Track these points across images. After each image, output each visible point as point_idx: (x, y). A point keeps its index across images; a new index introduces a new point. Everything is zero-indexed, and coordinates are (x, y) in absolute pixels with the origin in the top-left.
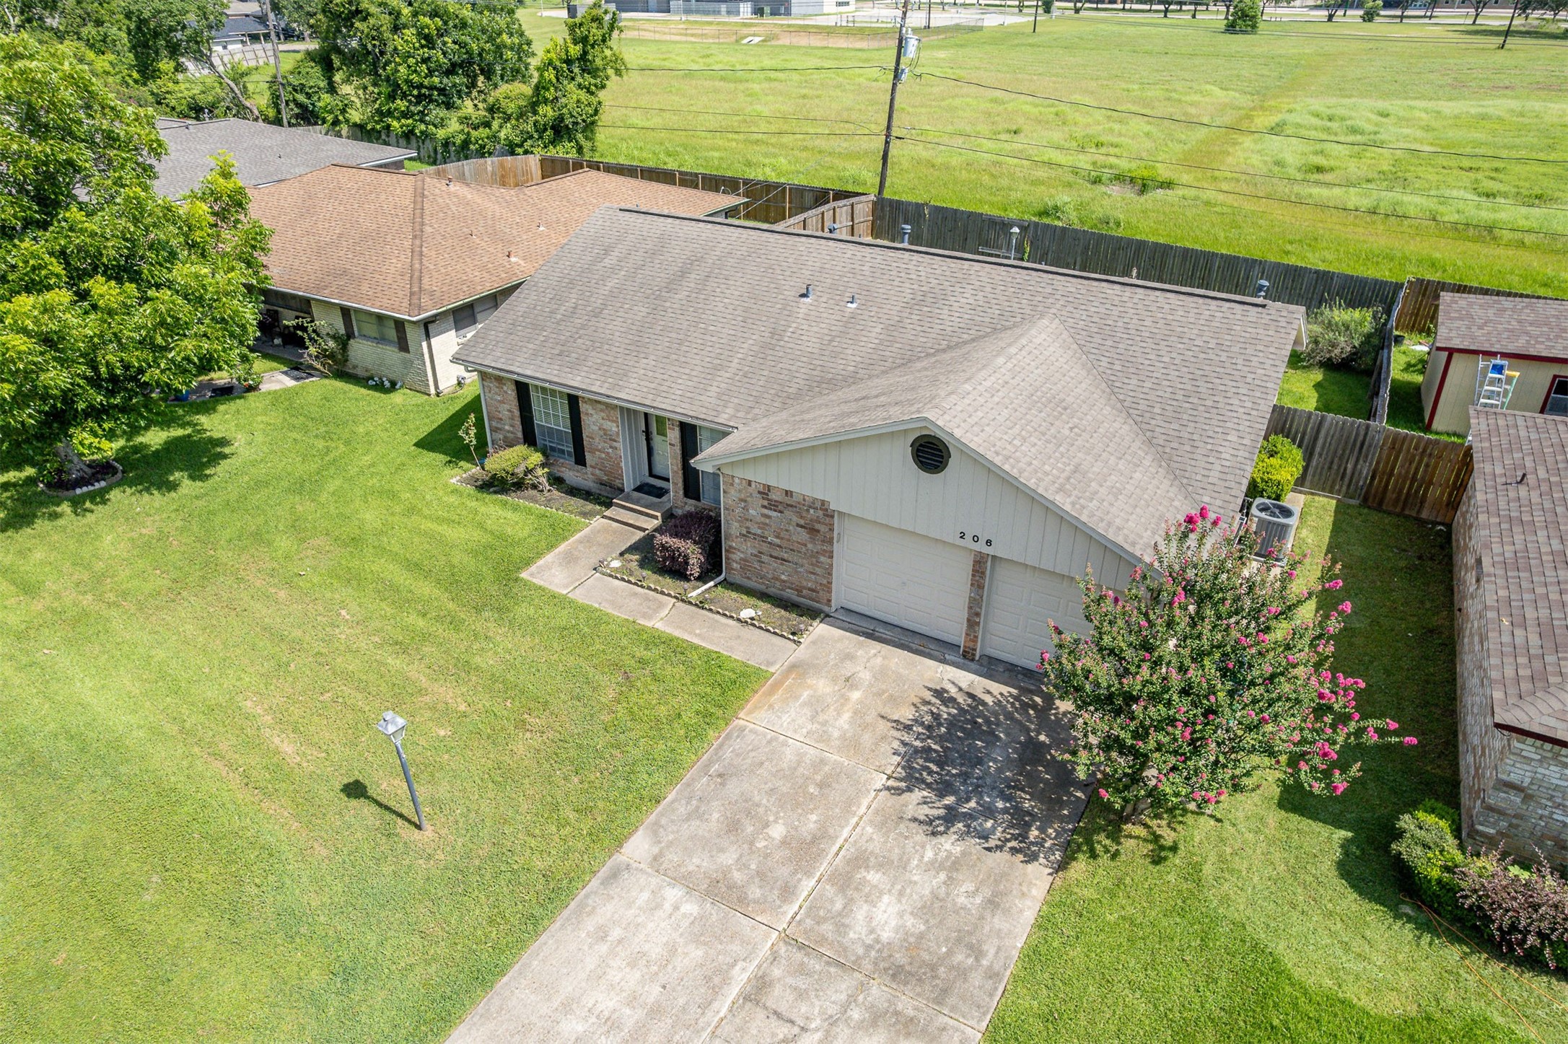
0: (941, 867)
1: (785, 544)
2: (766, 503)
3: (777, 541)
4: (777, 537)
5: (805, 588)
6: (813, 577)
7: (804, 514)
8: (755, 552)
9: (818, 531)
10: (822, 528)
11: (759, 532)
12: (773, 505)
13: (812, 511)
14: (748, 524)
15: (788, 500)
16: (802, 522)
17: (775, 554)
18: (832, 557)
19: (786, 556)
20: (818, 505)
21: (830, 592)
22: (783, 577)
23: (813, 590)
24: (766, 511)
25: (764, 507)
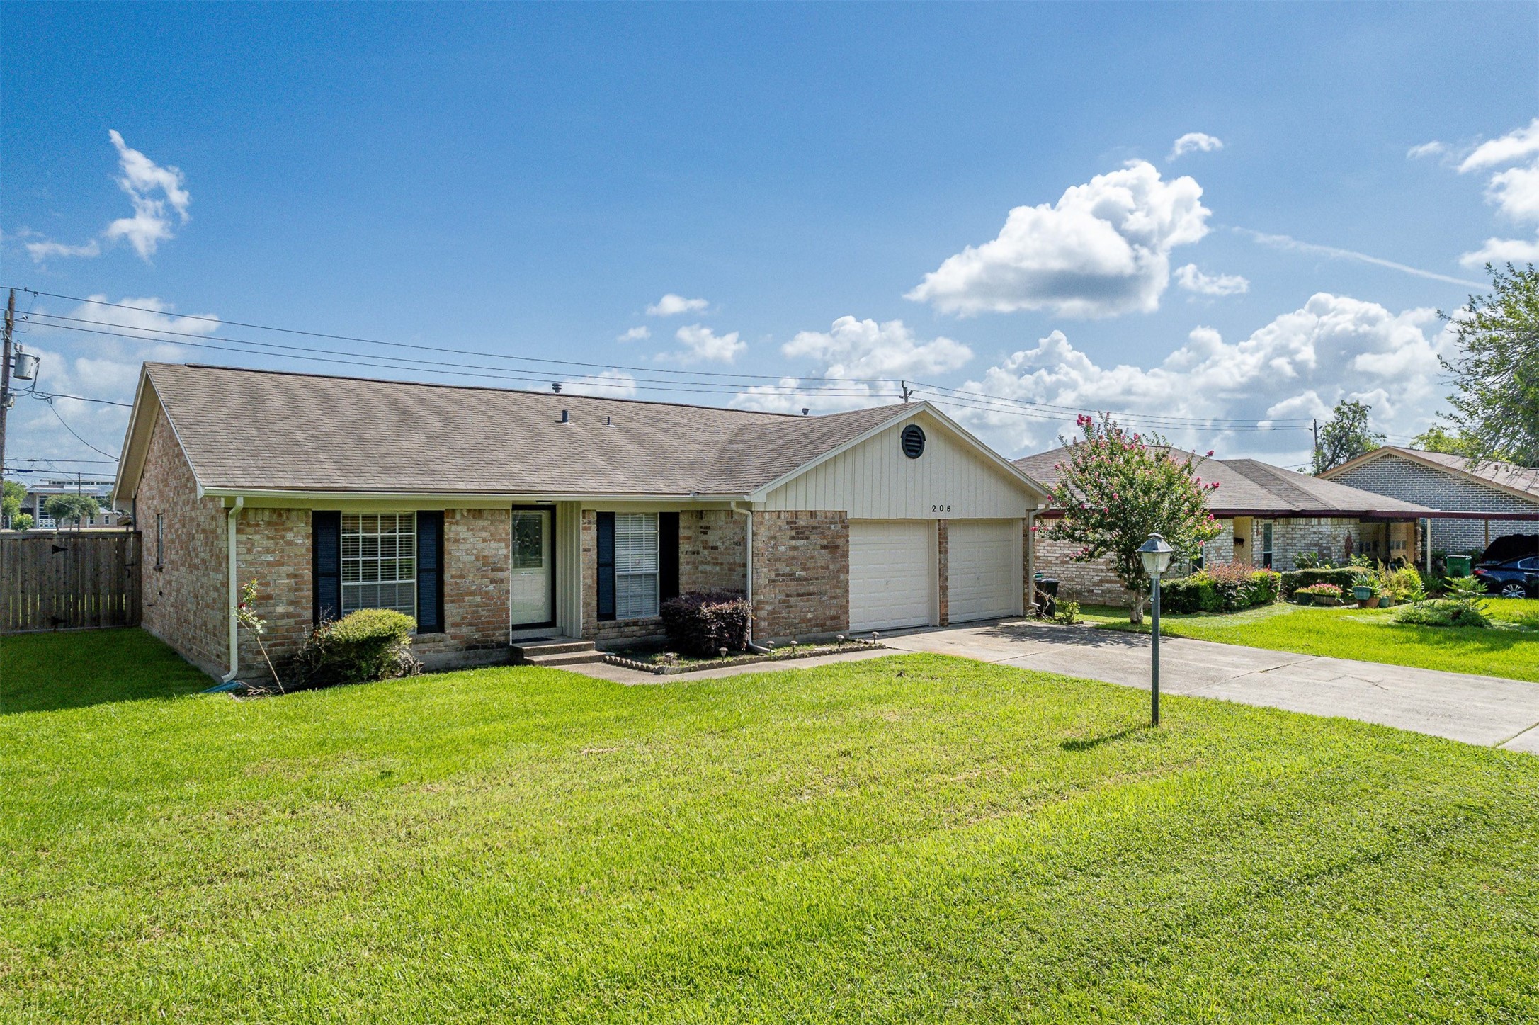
1: (811, 574)
2: (793, 533)
3: (803, 573)
4: (804, 569)
5: (826, 619)
6: (834, 601)
7: (827, 532)
8: (783, 597)
9: (838, 547)
10: (840, 542)
11: (787, 570)
12: (800, 534)
13: (833, 526)
14: (778, 565)
15: (813, 523)
16: (825, 542)
17: (802, 590)
18: (848, 572)
19: (811, 588)
20: (837, 518)
21: (847, 612)
22: (809, 616)
23: (833, 618)
24: (794, 543)
25: (792, 538)
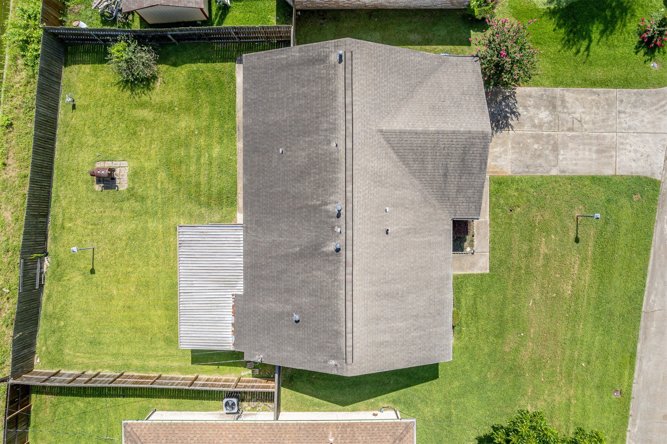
0: (527, 109)
